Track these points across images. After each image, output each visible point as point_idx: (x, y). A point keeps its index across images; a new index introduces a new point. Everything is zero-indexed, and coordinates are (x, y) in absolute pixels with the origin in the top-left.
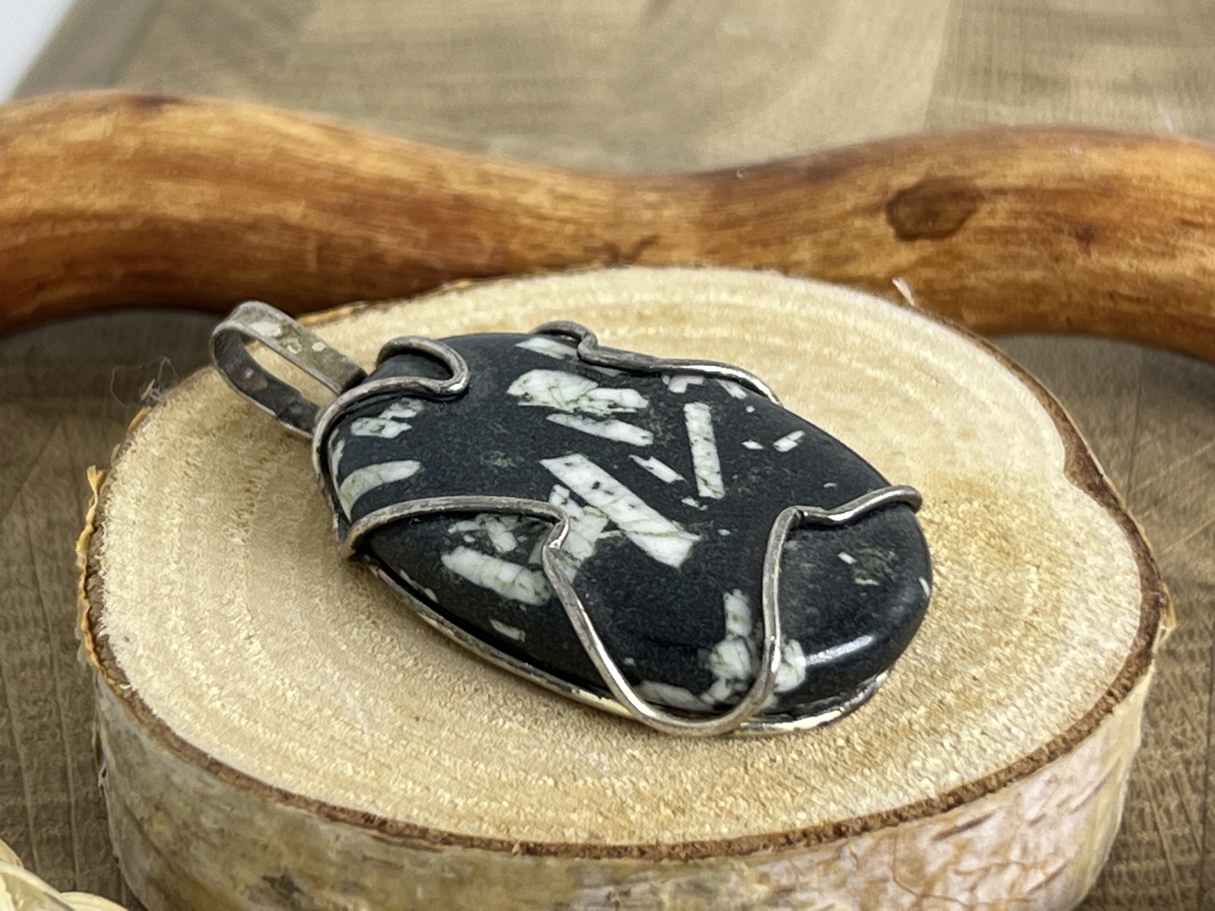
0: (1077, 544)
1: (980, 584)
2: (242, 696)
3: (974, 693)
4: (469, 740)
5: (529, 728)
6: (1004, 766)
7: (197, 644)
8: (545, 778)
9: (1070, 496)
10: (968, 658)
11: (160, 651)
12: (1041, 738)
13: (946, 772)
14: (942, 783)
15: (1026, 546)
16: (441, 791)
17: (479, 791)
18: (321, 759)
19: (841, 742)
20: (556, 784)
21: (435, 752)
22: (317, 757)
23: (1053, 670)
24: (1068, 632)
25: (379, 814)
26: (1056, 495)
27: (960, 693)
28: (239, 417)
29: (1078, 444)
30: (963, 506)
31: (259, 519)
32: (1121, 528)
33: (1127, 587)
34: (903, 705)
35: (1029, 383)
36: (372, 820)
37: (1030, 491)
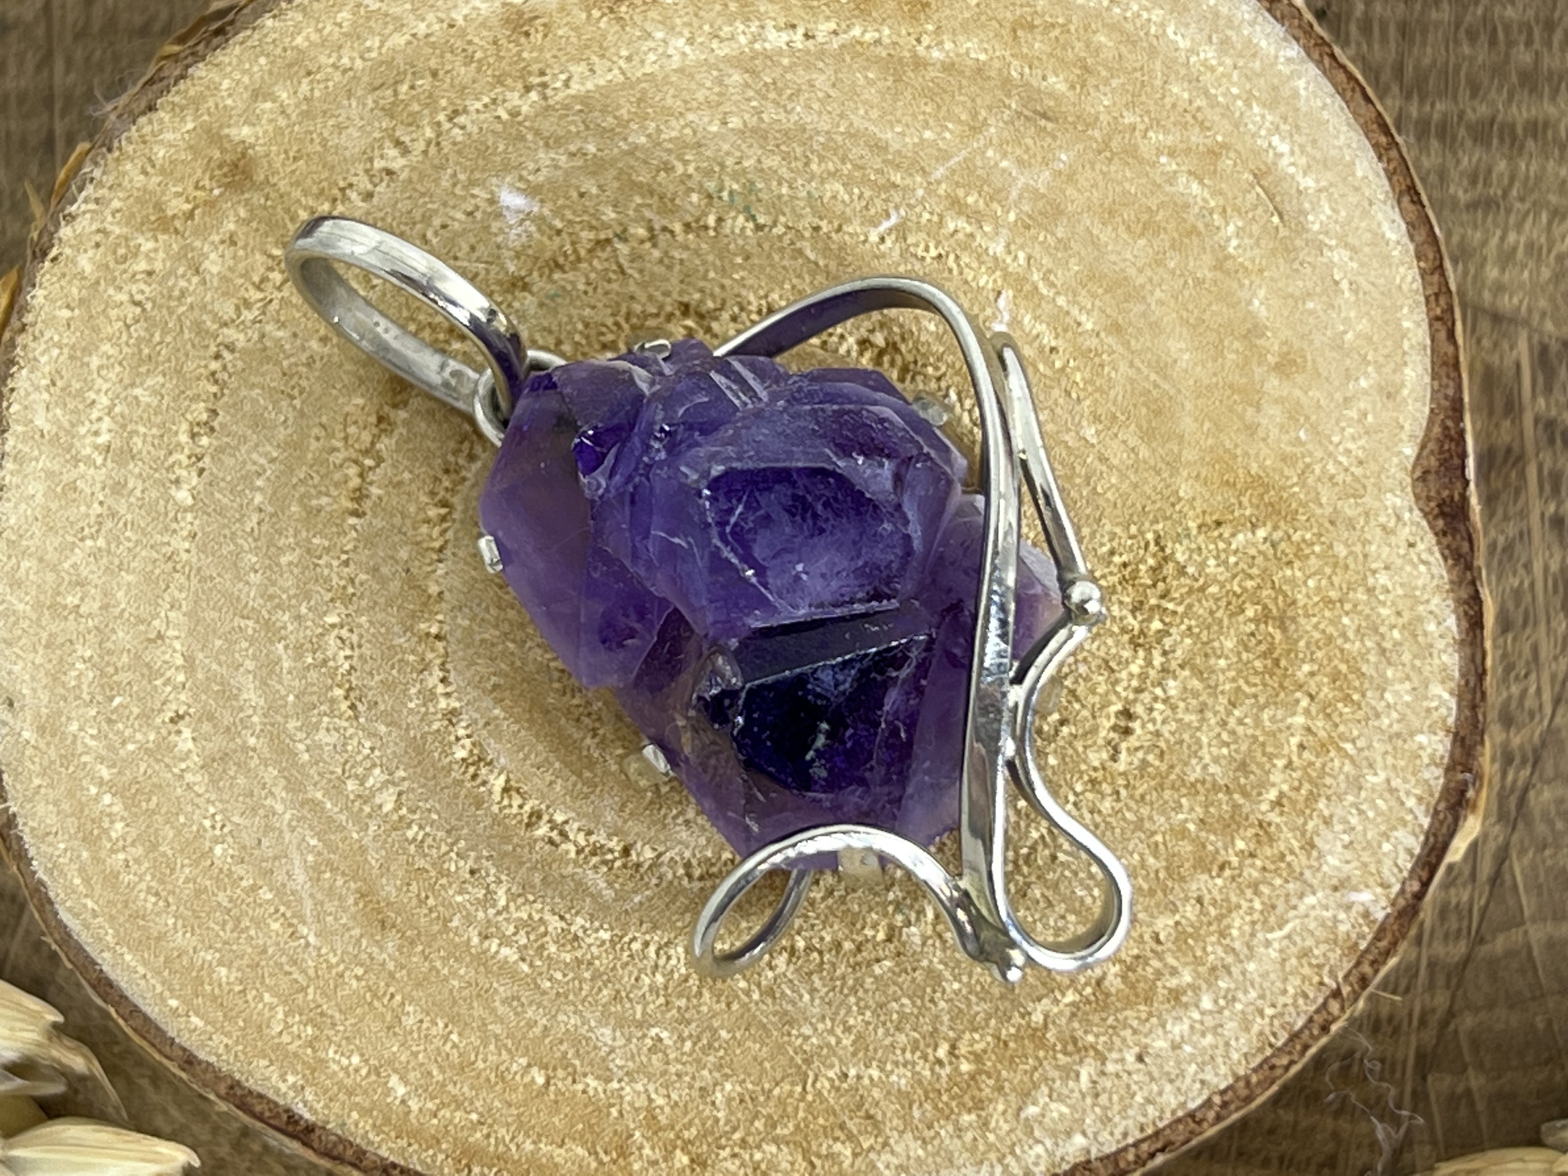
0: (1383, 651)
1: (1218, 730)
2: (154, 846)
3: (1149, 970)
4: (446, 979)
5: (531, 965)
6: (1150, 1131)
7: (104, 725)
8: (535, 1071)
9: (1405, 532)
10: (1160, 894)
11: (53, 735)
12: (1215, 1080)
13: (1069, 1134)
14: (1059, 1154)
15: (1308, 644)
16: (394, 1081)
17: (444, 1085)
18: (243, 992)
19: (942, 1052)
20: (548, 1083)
21: (398, 998)
22: (238, 988)
23: (1270, 936)
24: (1315, 853)
25: (307, 1115)
26: (1384, 528)
27: (1130, 968)
28: (216, 192)
29: (1454, 400)
30: (1241, 537)
31: (220, 450)
32: (1458, 619)
33: (1426, 760)
34: (1044, 984)
35: (1421, 235)
36: (297, 1123)
37: (1349, 512)
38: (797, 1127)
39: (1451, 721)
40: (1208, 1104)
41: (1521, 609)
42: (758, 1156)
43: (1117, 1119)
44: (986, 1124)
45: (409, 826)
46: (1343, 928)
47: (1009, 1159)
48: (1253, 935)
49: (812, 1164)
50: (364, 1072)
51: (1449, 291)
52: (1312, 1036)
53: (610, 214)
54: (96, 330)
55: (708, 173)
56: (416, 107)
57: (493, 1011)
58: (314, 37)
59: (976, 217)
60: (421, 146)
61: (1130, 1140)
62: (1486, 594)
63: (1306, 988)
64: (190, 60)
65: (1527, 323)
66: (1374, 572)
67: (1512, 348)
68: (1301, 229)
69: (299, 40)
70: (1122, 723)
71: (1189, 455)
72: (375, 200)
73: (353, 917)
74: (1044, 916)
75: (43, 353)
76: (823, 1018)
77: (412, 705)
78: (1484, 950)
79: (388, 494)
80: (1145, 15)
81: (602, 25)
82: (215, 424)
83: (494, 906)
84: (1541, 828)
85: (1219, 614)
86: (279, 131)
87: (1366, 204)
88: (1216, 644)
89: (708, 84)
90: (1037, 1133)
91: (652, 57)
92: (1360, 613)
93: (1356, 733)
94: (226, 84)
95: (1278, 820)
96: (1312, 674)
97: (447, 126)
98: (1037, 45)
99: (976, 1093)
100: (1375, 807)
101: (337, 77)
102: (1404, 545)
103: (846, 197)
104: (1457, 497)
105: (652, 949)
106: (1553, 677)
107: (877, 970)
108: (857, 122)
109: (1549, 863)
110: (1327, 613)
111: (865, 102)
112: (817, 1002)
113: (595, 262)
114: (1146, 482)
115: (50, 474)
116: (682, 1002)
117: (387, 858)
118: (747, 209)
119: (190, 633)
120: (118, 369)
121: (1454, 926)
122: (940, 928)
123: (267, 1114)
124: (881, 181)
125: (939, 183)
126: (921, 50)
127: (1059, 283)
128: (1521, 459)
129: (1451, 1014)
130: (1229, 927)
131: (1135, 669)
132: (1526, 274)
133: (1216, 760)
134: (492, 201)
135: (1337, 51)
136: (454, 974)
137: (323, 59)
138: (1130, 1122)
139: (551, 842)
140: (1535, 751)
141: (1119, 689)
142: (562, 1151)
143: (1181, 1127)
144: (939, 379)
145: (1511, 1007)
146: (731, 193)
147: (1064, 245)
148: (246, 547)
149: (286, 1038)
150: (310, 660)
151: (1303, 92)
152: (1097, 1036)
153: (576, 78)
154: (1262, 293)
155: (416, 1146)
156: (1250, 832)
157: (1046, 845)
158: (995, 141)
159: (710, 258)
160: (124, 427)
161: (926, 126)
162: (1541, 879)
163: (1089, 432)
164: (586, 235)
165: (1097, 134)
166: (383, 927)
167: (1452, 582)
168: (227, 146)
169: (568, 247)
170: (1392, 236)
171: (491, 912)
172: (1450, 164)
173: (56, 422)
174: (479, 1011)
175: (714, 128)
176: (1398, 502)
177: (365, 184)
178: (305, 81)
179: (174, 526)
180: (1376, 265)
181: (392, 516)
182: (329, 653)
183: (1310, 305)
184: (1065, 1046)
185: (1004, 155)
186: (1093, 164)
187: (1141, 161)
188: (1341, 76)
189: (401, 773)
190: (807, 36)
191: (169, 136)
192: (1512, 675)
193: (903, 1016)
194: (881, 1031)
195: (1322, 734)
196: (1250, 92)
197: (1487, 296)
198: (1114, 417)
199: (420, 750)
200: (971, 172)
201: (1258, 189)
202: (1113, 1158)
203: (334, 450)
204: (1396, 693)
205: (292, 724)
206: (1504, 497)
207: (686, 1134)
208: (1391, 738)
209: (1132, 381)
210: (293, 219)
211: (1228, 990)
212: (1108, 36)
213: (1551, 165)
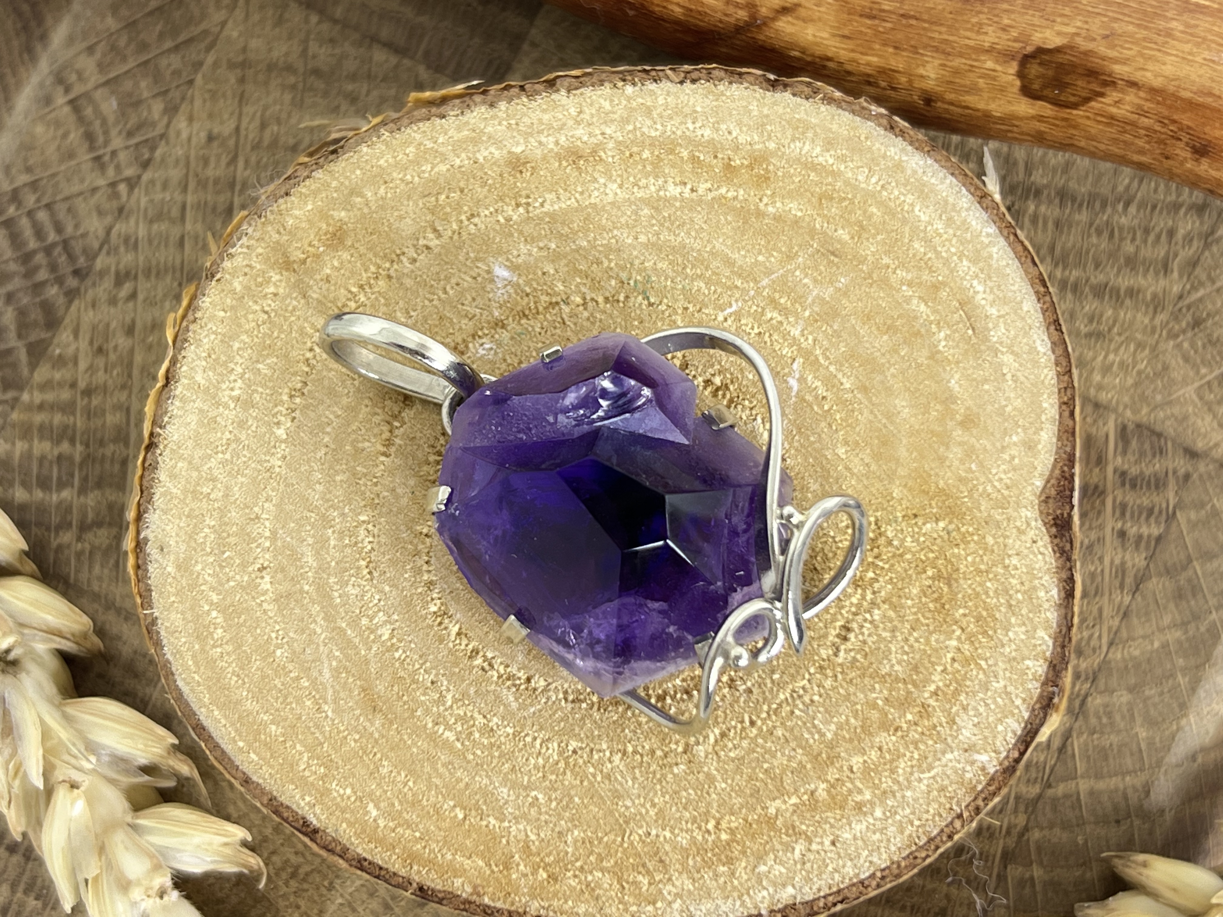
0: (1010, 606)
1: (902, 644)
3: (845, 788)
4: (409, 747)
8: (458, 810)
9: (1031, 534)
10: (856, 742)
11: (186, 571)
12: (879, 862)
13: (784, 886)
14: (776, 897)
15: (964, 596)
16: (371, 806)
17: (401, 813)
18: (284, 741)
20: (465, 818)
21: (379, 756)
22: (281, 739)
23: (922, 776)
26: (1018, 529)
27: (833, 786)
28: (321, 249)
29: (1069, 454)
30: (928, 526)
31: (306, 407)
32: (1059, 591)
33: (1031, 677)
34: (778, 790)
35: (1060, 351)
36: (308, 826)
37: (998, 517)
38: (616, 863)
39: (1048, 654)
40: (873, 876)
41: (1095, 585)
42: (590, 878)
43: (815, 879)
44: (733, 874)
45: (397, 650)
46: (968, 775)
47: (745, 897)
48: (911, 774)
49: (623, 888)
50: (353, 799)
51: (1073, 387)
52: (942, 841)
53: (560, 287)
54: (240, 326)
55: (623, 268)
56: (448, 210)
57: (436, 770)
58: (391, 160)
59: (784, 311)
60: (450, 233)
61: (822, 894)
62: (1078, 578)
63: (941, 811)
64: (314, 167)
65: (1115, 410)
66: (1009, 556)
67: (1104, 425)
68: (986, 339)
69: (382, 162)
70: (843, 633)
71: (901, 472)
72: (418, 264)
73: (357, 703)
74: (783, 747)
75: (205, 337)
76: (639, 796)
77: (406, 576)
78: (1050, 792)
79: (406, 445)
80: (902, 198)
81: (568, 171)
82: (305, 391)
83: (444, 705)
84: (1093, 721)
85: (910, 572)
86: (364, 216)
87: (1027, 328)
88: (907, 590)
89: (629, 213)
90: (764, 883)
91: (596, 193)
92: (998, 580)
93: (988, 655)
94: (334, 184)
95: (934, 704)
96: (965, 615)
97: (466, 223)
98: (833, 210)
99: (729, 853)
100: (995, 702)
101: (402, 186)
102: (1030, 541)
103: (706, 292)
104: (1065, 515)
105: (538, 742)
106: (1110, 629)
107: (676, 770)
108: (717, 245)
109: (1096, 743)
110: (978, 579)
111: (724, 234)
112: (636, 786)
113: (548, 316)
114: (873, 485)
115: (201, 411)
116: (553, 777)
117: (381, 668)
118: (644, 292)
119: (275, 517)
120: (250, 351)
121: (1034, 775)
122: (717, 748)
123: (291, 819)
124: (728, 283)
125: (764, 288)
126: (761, 206)
127: (831, 357)
128: (1103, 492)
129: (1026, 829)
130: (897, 767)
131: (854, 600)
132: (1118, 380)
133: (899, 663)
134: (489, 272)
135: (1019, 232)
136: (415, 744)
137: (395, 175)
138: (823, 882)
139: (483, 669)
140: (1094, 673)
141: (843, 612)
142: (469, 862)
143: (854, 889)
144: (751, 409)
145: (1063, 828)
146: (636, 281)
147: (837, 334)
148: (316, 468)
149: (307, 773)
150: (347, 542)
151: (995, 256)
152: (808, 826)
153: (548, 201)
154: (957, 376)
155: (379, 849)
156: (917, 709)
157: (788, 704)
158: (802, 266)
159: (619, 320)
160: (249, 387)
161: (760, 253)
162: (1090, 752)
163: (841, 451)
164: (544, 298)
165: (865, 268)
166: (375, 710)
167: (1057, 567)
168: (331, 222)
169: (532, 305)
170: (1042, 349)
171: (442, 708)
172: (1078, 308)
173: (209, 380)
174: (427, 769)
175: (629, 241)
176: (1029, 514)
177: (412, 253)
178: (383, 187)
179: (273, 450)
180: (1029, 366)
181: (407, 458)
182: (360, 538)
183: (986, 387)
184: (787, 831)
185: (806, 275)
186: (860, 286)
187: (891, 287)
188: (1020, 248)
189: (395, 617)
190: (692, 190)
191: (297, 212)
192: (1085, 625)
193: (689, 801)
194: (674, 809)
195: (967, 653)
196: (962, 252)
197: (1092, 391)
198: (857, 444)
199: (409, 604)
200: (785, 284)
201: (961, 312)
202: (810, 904)
203: (376, 414)
204: (1016, 633)
205: (332, 580)
206: (1091, 515)
207: (547, 860)
208: (1009, 661)
209: (871, 422)
210: (366, 271)
211: (893, 806)
212: (878, 209)
213: (1139, 315)
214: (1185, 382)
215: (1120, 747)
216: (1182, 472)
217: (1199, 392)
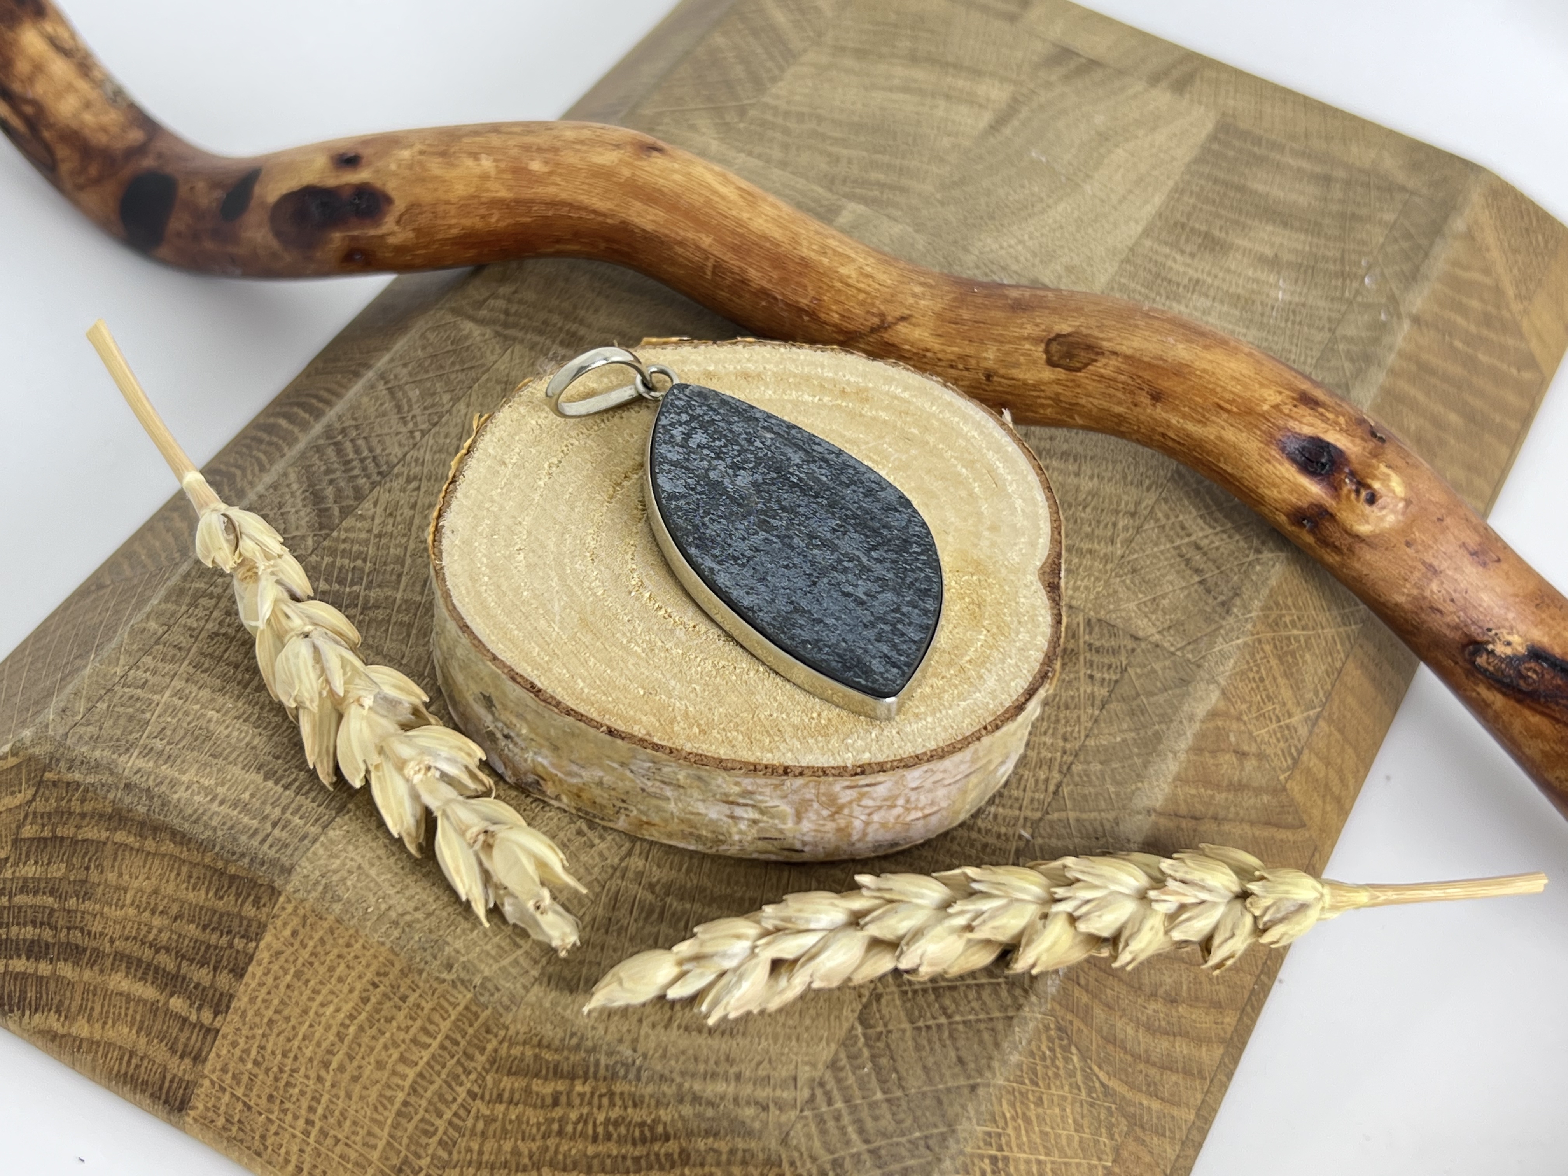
0: (1020, 623)
2: (499, 587)
4: (609, 652)
5: (646, 655)
6: (899, 757)
7: (489, 546)
8: (640, 689)
9: (1033, 589)
11: (467, 545)
13: (864, 752)
15: (989, 614)
17: (600, 686)
20: (645, 694)
21: (588, 655)
22: (521, 639)
23: (960, 703)
24: (982, 680)
26: (1025, 585)
30: (966, 577)
32: (1052, 618)
33: (1033, 660)
35: (1052, 501)
36: (534, 687)
37: (1012, 578)
38: (748, 728)
39: (1045, 649)
40: (925, 753)
41: (1074, 703)
43: (885, 751)
44: (829, 742)
45: (606, 601)
46: (991, 706)
47: (836, 756)
48: (953, 701)
49: (752, 742)
52: (972, 740)
61: (890, 760)
63: (973, 722)
66: (1019, 597)
67: (1076, 617)
68: (1004, 490)
73: (576, 625)
75: (498, 432)
78: (1048, 817)
82: (560, 465)
83: (635, 633)
84: (1077, 778)
92: (1012, 609)
93: (1005, 646)
95: (970, 666)
96: (989, 624)
98: (908, 419)
99: (826, 731)
100: (1010, 670)
104: (1056, 582)
105: (699, 659)
109: (1079, 791)
117: (595, 609)
119: (532, 524)
123: (521, 682)
126: (863, 412)
128: (1077, 653)
130: (943, 697)
132: (1084, 595)
135: (1025, 443)
138: (891, 753)
139: (664, 617)
140: (1076, 752)
142: (645, 718)
143: (912, 759)
149: (537, 660)
150: (578, 542)
151: (1010, 451)
154: (986, 506)
155: (583, 705)
158: (888, 442)
162: (1075, 796)
166: (588, 630)
167: (1050, 607)
170: (1040, 499)
176: (1032, 579)
179: (535, 491)
180: (1032, 506)
183: (1005, 513)
185: (890, 447)
186: (925, 456)
196: (989, 447)
197: (1067, 599)
201: (988, 476)
204: (1023, 636)
207: (700, 722)
208: (1019, 650)
211: (939, 717)
213: (1096, 564)
214: (1128, 600)
215: (1097, 795)
216: (1129, 647)
217: (1138, 606)
